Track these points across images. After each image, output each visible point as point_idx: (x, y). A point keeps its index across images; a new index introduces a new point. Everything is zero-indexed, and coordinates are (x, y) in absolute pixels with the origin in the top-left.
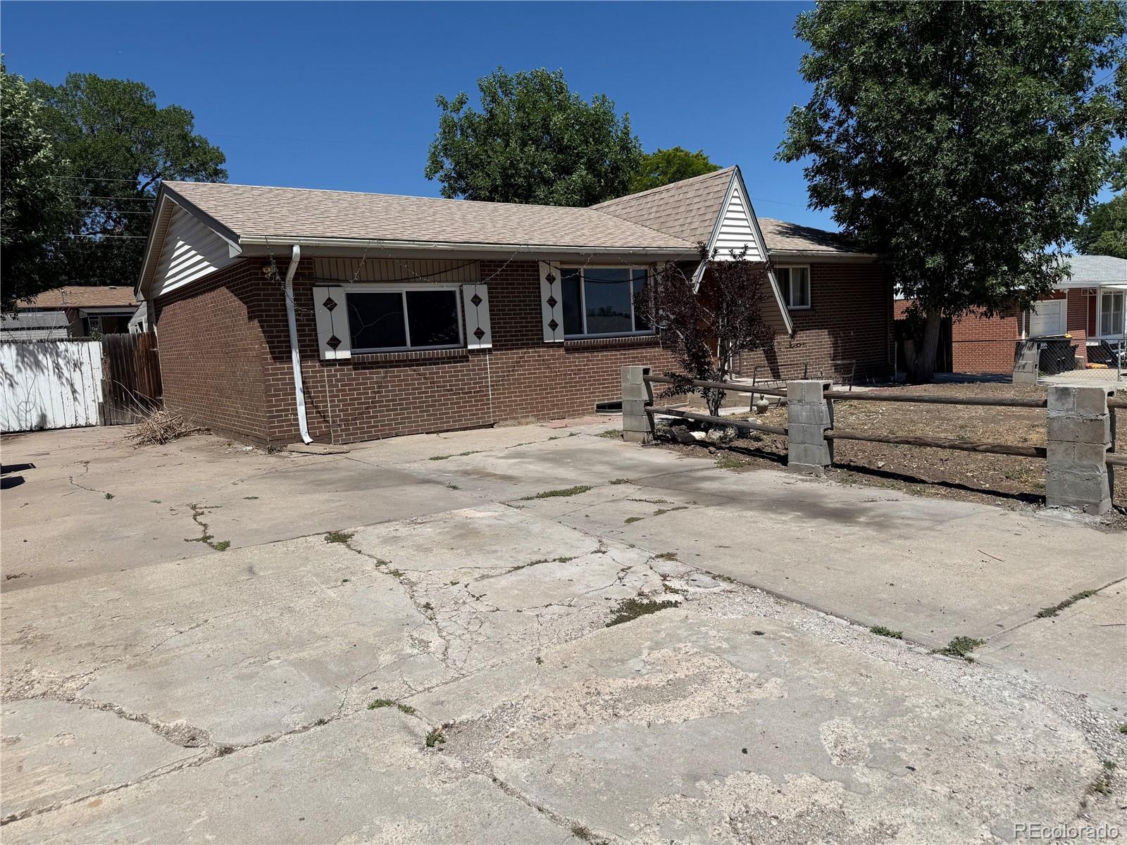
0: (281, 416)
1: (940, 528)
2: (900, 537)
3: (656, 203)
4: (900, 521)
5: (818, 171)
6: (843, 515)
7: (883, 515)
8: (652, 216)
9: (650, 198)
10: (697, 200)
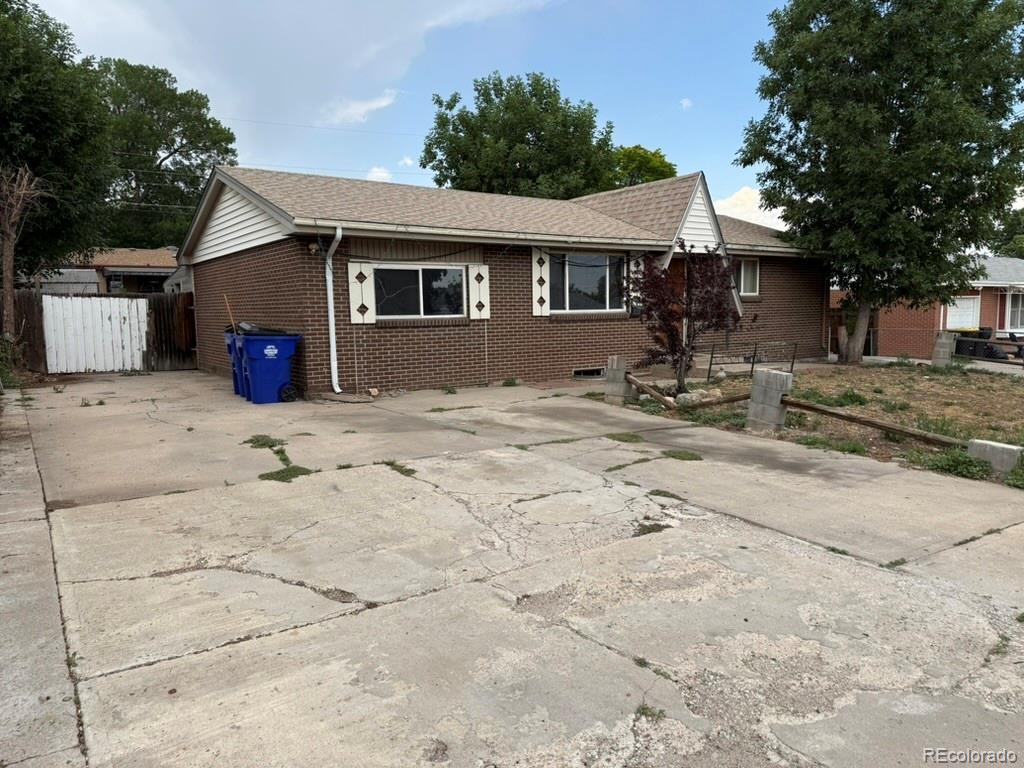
0: (317, 369)
1: (875, 480)
2: (844, 486)
3: (629, 200)
4: (842, 474)
5: (770, 176)
6: (797, 468)
7: (829, 469)
8: (626, 210)
9: (624, 195)
10: (665, 199)
